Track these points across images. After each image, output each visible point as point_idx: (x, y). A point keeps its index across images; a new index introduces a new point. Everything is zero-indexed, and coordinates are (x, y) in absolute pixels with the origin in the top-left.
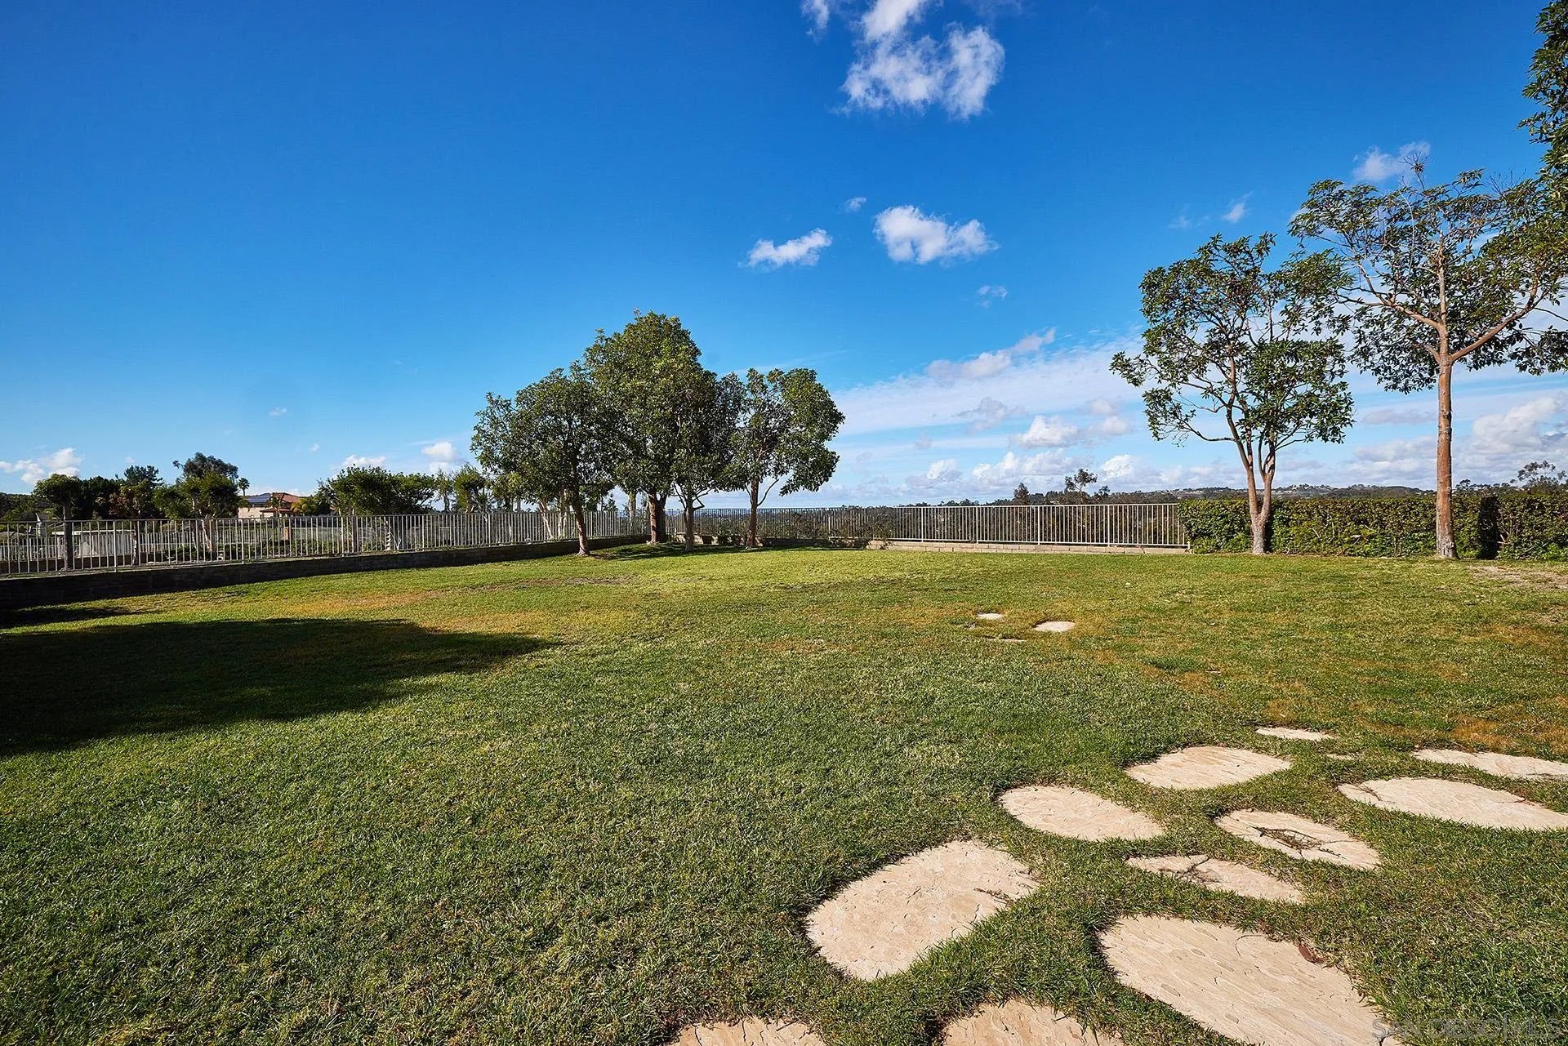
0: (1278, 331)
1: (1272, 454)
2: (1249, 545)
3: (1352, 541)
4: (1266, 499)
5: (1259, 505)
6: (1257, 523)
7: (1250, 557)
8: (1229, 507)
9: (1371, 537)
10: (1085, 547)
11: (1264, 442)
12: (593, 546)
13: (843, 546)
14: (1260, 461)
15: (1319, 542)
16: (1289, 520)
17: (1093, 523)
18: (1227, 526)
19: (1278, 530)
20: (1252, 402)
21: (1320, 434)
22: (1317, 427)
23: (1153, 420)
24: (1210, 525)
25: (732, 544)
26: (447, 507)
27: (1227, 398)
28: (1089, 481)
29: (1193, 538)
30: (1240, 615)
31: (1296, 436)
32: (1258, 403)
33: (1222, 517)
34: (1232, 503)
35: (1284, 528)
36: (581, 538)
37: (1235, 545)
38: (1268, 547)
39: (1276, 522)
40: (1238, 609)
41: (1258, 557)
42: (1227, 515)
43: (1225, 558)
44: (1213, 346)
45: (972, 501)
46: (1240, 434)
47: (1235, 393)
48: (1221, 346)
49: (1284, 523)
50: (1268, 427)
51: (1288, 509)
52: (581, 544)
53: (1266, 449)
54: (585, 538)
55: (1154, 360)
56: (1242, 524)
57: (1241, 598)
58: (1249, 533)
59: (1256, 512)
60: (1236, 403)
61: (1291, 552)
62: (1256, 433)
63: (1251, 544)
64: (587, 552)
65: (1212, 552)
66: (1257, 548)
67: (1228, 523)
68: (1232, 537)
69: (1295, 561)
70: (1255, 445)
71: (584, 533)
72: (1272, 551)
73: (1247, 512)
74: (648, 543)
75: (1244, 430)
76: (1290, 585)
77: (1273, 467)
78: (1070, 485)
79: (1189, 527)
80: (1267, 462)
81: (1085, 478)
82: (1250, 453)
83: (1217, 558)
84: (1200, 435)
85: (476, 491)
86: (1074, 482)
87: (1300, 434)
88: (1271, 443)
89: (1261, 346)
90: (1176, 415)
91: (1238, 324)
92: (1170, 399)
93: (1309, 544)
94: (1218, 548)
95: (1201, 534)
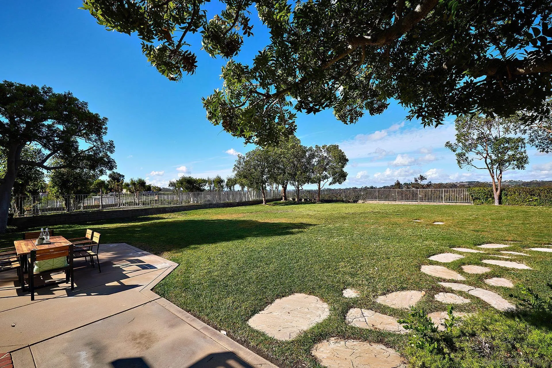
0: (501, 134)
1: (501, 173)
2: (493, 202)
3: (529, 201)
4: (499, 188)
5: (497, 189)
6: (496, 195)
7: (494, 206)
8: (486, 190)
9: (536, 200)
11: (498, 169)
12: (267, 201)
13: (349, 202)
14: (497, 176)
15: (518, 201)
16: (507, 194)
17: (425, 195)
18: (486, 196)
19: (503, 198)
20: (494, 157)
21: (517, 167)
22: (516, 165)
23: (459, 162)
24: (480, 196)
25: (309, 201)
26: (210, 189)
27: (485, 155)
28: (424, 179)
29: (474, 200)
30: (494, 221)
31: (509, 168)
32: (496, 158)
33: (484, 193)
34: (487, 189)
35: (506, 197)
36: (264, 199)
37: (488, 202)
38: (500, 203)
39: (503, 195)
40: (493, 219)
41: (497, 206)
42: (485, 193)
43: (485, 206)
44: (479, 138)
45: (374, 186)
46: (490, 167)
47: (488, 154)
48: (483, 139)
49: (506, 195)
50: (499, 165)
51: (507, 191)
52: (264, 201)
53: (499, 172)
54: (265, 199)
55: (460, 144)
56: (491, 195)
57: (493, 217)
58: (493, 198)
59: (496, 192)
60: (488, 157)
61: (508, 204)
62: (495, 167)
63: (494, 202)
64: (265, 203)
65: (480, 204)
66: (496, 203)
67: (486, 195)
68: (487, 200)
69: (510, 207)
70: (495, 171)
71: (265, 197)
72: (502, 204)
73: (492, 192)
74: (282, 201)
75: (491, 166)
76: (509, 213)
77: (501, 177)
78: (416, 181)
79: (472, 196)
80: (499, 176)
81: (422, 178)
82: (493, 173)
83: (482, 206)
84: (475, 167)
85: (220, 184)
86: (418, 180)
87: (511, 167)
88: (500, 169)
89: (496, 138)
90: (466, 160)
91: (488, 132)
92: (465, 156)
93: (514, 202)
94: (483, 203)
95: (477, 199)
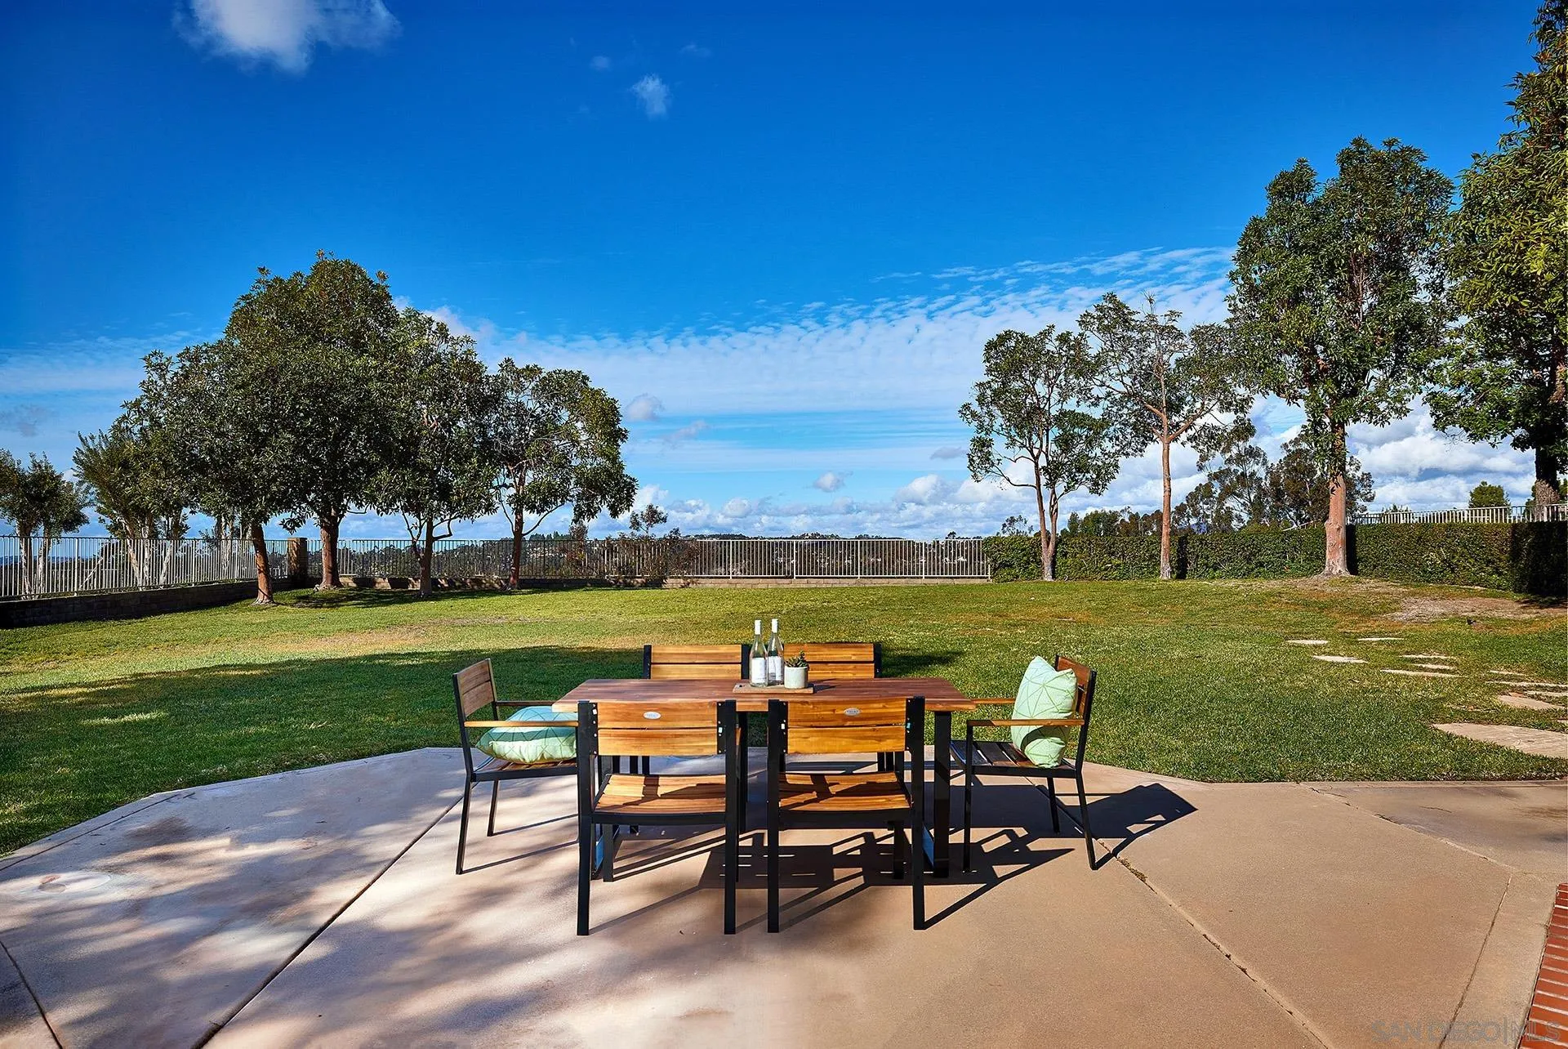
2: (1041, 574)
3: (1106, 569)
4: (1052, 537)
5: (1048, 542)
6: (1046, 557)
7: (1043, 584)
9: (1119, 565)
10: (904, 580)
13: (628, 586)
15: (1087, 570)
16: (1067, 554)
18: (1025, 558)
19: (1060, 562)
24: (1013, 558)
28: (657, 522)
29: (996, 569)
33: (1022, 550)
35: (1064, 560)
37: (1030, 574)
38: (1054, 575)
39: (1059, 555)
41: (1049, 584)
42: (1025, 550)
43: (1023, 584)
46: (1039, 483)
49: (1064, 555)
50: (1053, 478)
51: (1066, 545)
56: (1036, 557)
58: (1039, 563)
59: (1045, 547)
61: (1068, 579)
63: (1043, 573)
65: (1012, 580)
66: (1048, 578)
67: (1025, 555)
68: (1028, 568)
69: (1071, 586)
72: (1057, 578)
73: (1041, 549)
77: (1056, 510)
80: (1053, 506)
83: (1014, 585)
84: (1009, 480)
93: (1081, 573)
94: (1018, 577)
95: (1004, 565)
